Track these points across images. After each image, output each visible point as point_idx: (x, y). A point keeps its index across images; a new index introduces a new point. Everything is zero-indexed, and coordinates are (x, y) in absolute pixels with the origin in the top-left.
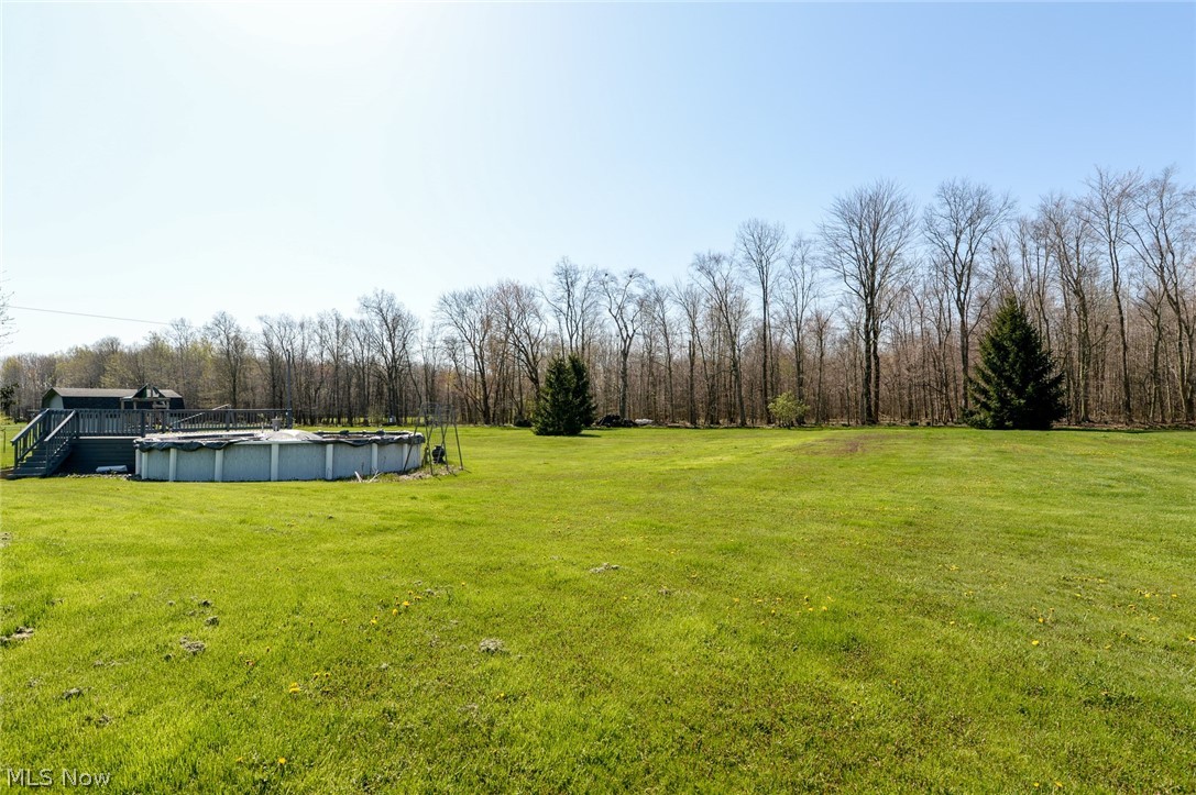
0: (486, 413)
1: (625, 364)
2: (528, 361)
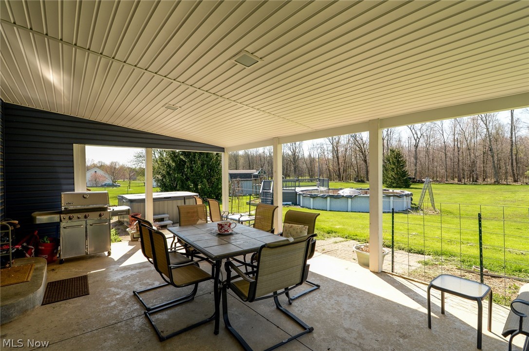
0: (339, 176)
1: (416, 151)
2: (362, 152)
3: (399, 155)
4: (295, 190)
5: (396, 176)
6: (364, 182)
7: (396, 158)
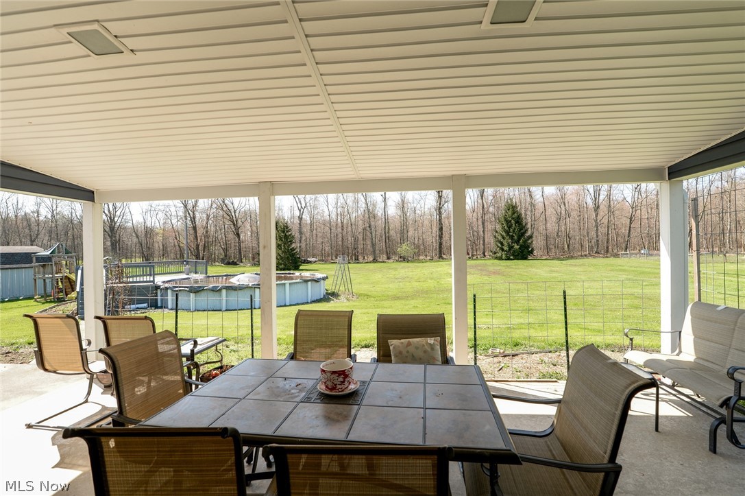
0: (198, 256)
1: (300, 224)
2: (233, 222)
3: (287, 227)
4: (153, 281)
5: (283, 255)
6: (237, 264)
7: (284, 232)
